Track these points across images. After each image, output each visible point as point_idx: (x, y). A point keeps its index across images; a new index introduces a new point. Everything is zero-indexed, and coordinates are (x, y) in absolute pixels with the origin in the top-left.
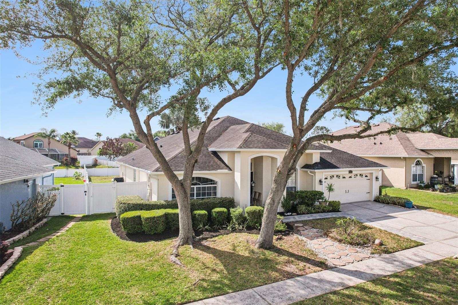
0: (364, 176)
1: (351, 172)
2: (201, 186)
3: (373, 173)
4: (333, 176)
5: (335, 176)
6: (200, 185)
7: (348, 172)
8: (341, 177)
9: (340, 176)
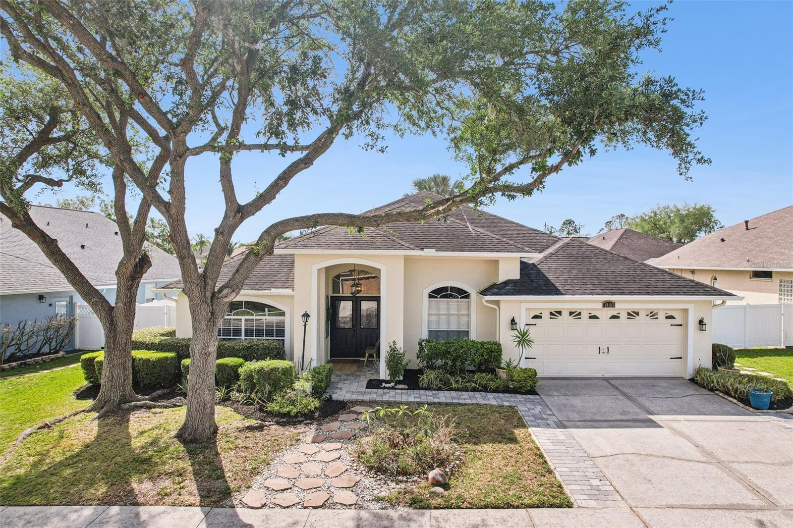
0: (661, 316)
1: (608, 304)
2: (254, 317)
3: (687, 309)
4: (560, 313)
5: (565, 314)
6: (253, 315)
7: (600, 306)
8: (585, 316)
9: (580, 314)
